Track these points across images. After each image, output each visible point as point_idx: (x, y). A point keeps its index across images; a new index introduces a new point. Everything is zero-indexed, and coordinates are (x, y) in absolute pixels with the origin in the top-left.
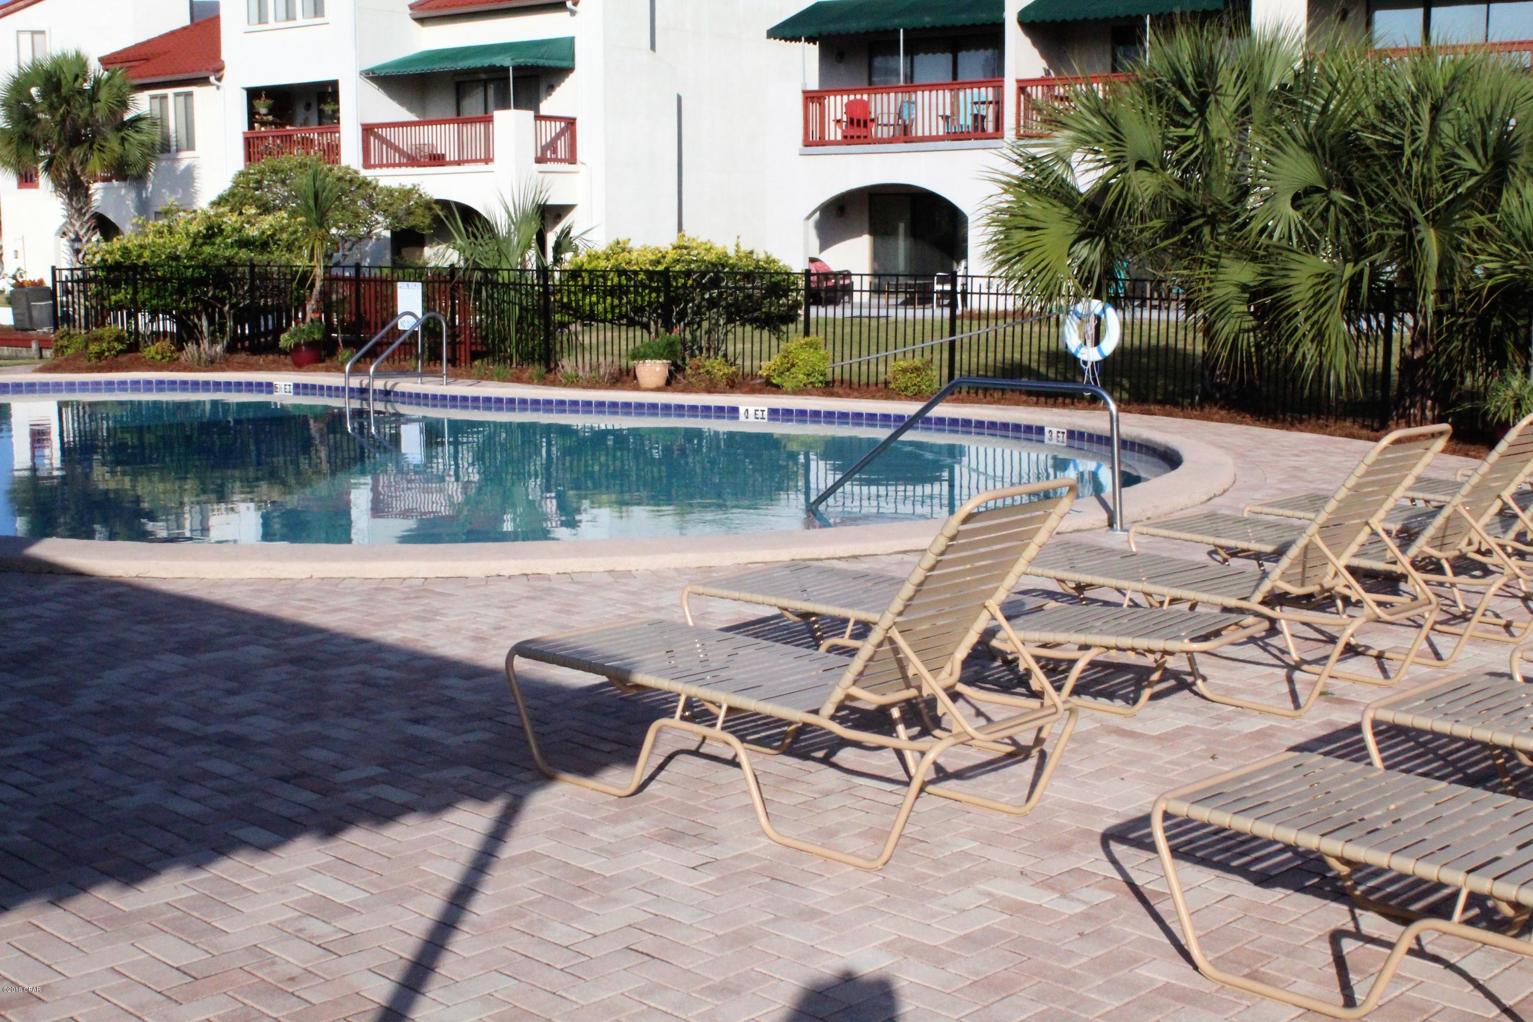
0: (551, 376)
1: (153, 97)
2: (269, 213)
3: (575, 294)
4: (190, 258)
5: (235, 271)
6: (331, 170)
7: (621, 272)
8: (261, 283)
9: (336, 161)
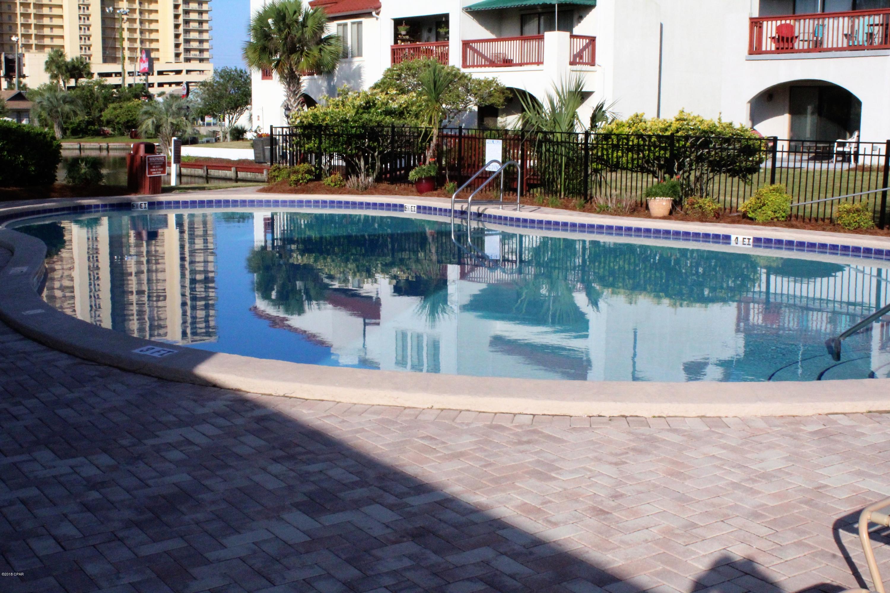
0: (588, 205)
1: (339, 25)
2: (405, 94)
3: (607, 150)
4: (355, 122)
5: (383, 130)
6: (443, 68)
7: (640, 136)
8: (399, 138)
9: (446, 63)
